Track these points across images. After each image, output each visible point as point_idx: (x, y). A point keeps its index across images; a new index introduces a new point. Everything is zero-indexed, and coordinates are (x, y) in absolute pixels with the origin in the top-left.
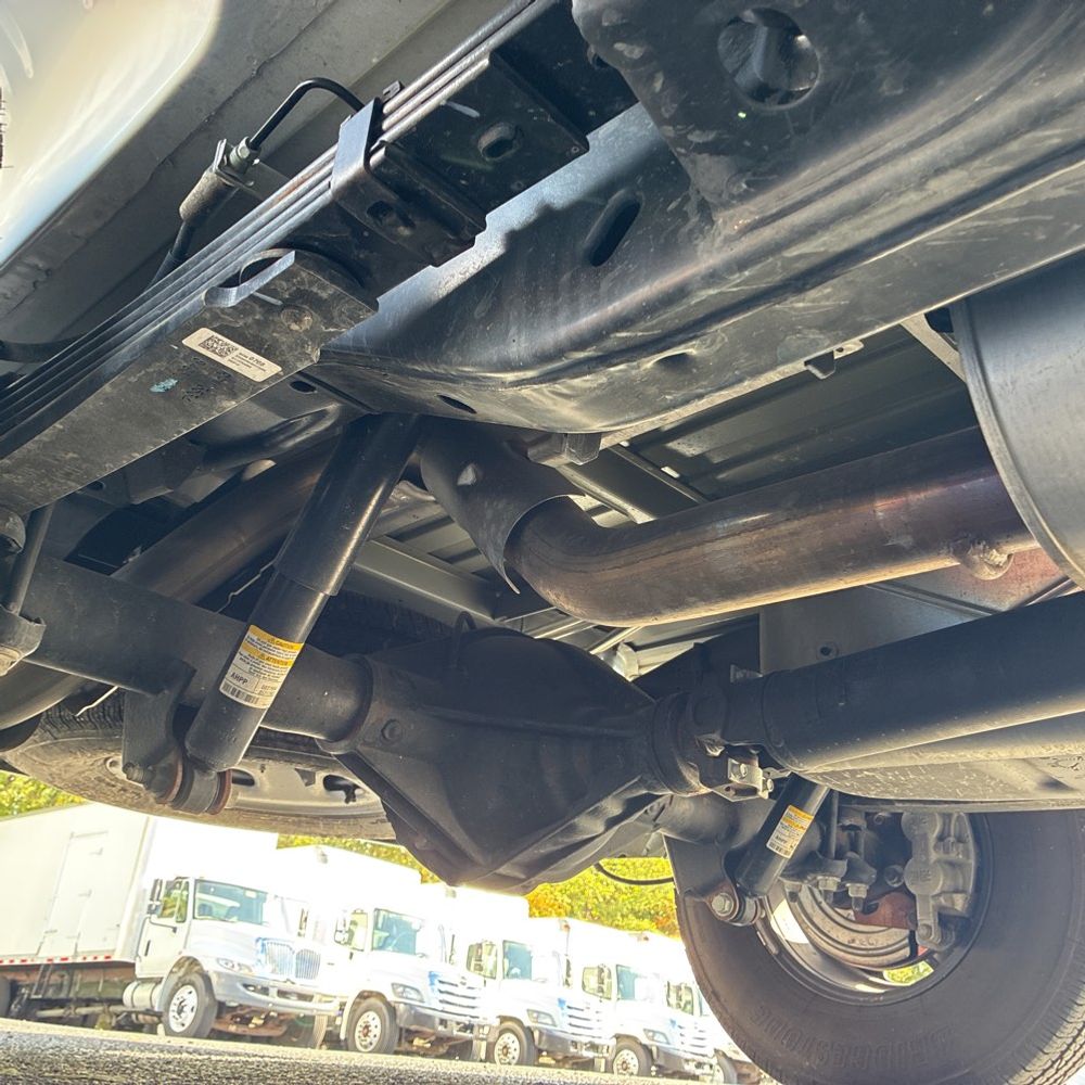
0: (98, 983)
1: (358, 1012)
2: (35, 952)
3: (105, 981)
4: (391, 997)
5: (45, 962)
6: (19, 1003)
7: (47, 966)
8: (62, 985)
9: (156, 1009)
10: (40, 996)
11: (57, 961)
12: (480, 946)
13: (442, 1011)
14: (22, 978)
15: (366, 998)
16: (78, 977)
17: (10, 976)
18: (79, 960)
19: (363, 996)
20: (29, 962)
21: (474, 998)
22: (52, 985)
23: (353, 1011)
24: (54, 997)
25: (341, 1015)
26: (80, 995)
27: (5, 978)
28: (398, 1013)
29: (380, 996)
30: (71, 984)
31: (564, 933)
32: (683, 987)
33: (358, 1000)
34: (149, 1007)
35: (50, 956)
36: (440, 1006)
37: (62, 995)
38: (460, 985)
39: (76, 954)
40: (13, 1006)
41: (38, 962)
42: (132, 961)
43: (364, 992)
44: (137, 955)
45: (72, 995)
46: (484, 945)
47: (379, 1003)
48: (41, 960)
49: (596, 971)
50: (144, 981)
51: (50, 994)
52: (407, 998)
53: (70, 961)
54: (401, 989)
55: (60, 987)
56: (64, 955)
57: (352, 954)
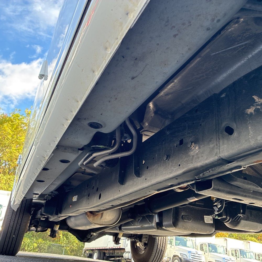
0: (119, 253)
1: (174, 260)
2: (107, 246)
3: (121, 252)
4: (180, 257)
5: (109, 248)
6: (105, 257)
7: (109, 249)
8: (113, 253)
9: (129, 258)
10: (108, 255)
11: (111, 248)
12: (202, 244)
13: (192, 260)
14: (106, 251)
15: (175, 256)
16: (116, 251)
17: (103, 251)
18: (115, 248)
19: (174, 256)
20: (106, 248)
21: (200, 257)
22: (111, 253)
23: (172, 260)
24: (112, 256)
25: (170, 260)
26: (116, 255)
27: (102, 252)
28: (182, 260)
29: (178, 256)
30: (114, 253)
31: (225, 241)
32: (260, 255)
33: (173, 257)
34: (128, 258)
35: (110, 247)
36: (192, 259)
37: (113, 255)
38: (196, 254)
39: (114, 247)
40: (104, 257)
41: (107, 248)
42: (124, 248)
43: (174, 255)
44: (125, 247)
45: (115, 255)
46: (203, 244)
47: (178, 258)
48: (108, 248)
49: (234, 251)
50: (127, 252)
51: (111, 255)
52: (184, 257)
53: (113, 248)
54: (182, 255)
55: (112, 253)
56: (112, 247)
57: (171, 247)
